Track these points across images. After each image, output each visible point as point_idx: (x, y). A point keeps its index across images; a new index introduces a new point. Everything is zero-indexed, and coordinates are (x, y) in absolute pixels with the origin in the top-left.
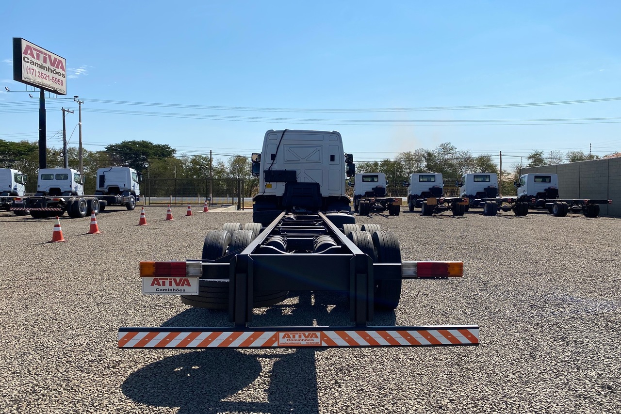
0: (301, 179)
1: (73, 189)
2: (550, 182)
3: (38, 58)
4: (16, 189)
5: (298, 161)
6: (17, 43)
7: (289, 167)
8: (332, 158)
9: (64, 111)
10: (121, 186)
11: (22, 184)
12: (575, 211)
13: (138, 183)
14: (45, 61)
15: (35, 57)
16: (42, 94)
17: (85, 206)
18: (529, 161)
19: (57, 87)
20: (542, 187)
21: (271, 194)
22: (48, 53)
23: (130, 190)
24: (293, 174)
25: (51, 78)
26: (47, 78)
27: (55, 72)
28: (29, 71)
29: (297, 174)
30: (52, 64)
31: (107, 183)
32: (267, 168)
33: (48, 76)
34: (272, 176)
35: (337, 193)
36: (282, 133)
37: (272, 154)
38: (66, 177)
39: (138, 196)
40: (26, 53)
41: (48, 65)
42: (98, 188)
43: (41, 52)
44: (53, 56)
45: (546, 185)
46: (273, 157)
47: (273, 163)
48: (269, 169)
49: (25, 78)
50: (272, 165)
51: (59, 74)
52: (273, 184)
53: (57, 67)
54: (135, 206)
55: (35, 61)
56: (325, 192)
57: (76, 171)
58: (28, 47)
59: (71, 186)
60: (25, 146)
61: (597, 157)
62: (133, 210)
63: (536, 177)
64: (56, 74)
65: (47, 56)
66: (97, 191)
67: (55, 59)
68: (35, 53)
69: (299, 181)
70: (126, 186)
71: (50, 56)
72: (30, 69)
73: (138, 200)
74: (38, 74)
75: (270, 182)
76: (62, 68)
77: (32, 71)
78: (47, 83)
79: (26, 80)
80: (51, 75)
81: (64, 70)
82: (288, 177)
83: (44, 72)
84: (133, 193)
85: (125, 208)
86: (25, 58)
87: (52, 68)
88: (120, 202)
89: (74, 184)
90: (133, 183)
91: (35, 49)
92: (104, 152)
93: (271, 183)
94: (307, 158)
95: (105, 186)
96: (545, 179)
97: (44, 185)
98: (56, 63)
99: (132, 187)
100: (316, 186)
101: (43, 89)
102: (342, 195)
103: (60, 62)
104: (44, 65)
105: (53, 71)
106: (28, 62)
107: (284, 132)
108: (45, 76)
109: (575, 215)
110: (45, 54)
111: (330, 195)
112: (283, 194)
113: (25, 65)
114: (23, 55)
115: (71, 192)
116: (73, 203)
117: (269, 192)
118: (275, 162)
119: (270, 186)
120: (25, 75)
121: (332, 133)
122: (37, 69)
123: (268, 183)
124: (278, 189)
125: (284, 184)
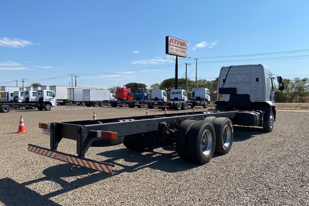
0: (239, 92)
1: (182, 98)
3: (175, 44)
4: (163, 98)
5: (237, 83)
6: (167, 38)
7: (232, 86)
8: (257, 80)
9: (186, 64)
10: (201, 97)
11: (166, 96)
13: (209, 95)
14: (178, 44)
15: (174, 43)
16: (177, 58)
17: (180, 106)
19: (183, 54)
21: (223, 100)
22: (179, 40)
23: (205, 99)
24: (235, 89)
25: (180, 51)
26: (179, 51)
27: (182, 48)
28: (171, 49)
29: (237, 89)
30: (181, 45)
31: (196, 95)
32: (221, 87)
33: (179, 50)
34: (223, 91)
35: (260, 100)
36: (228, 69)
37: (223, 80)
38: (180, 93)
39: (209, 101)
40: (170, 42)
41: (179, 45)
42: (192, 98)
43: (176, 40)
44: (181, 41)
46: (224, 81)
47: (224, 84)
48: (222, 87)
49: (169, 52)
50: (223, 85)
51: (184, 48)
52: (224, 95)
53: (183, 46)
54: (208, 106)
55: (174, 44)
57: (184, 90)
58: (171, 39)
59: (182, 97)
60: (182, 80)
62: (206, 108)
64: (182, 49)
65: (179, 42)
66: (192, 99)
67: (182, 42)
68: (174, 41)
69: (238, 93)
70: (203, 97)
71: (180, 42)
72: (172, 48)
73: (209, 103)
74: (175, 50)
76: (185, 46)
77: (172, 49)
78: (179, 53)
79: (170, 53)
80: (180, 49)
81: (186, 47)
82: (232, 91)
83: (178, 48)
84: (207, 100)
85: (203, 107)
86: (170, 44)
87: (181, 46)
88: (199, 104)
89: (183, 96)
90: (206, 95)
91: (174, 40)
92: (215, 81)
93: (223, 95)
94: (242, 80)
95: (195, 97)
97: (172, 97)
98: (183, 44)
99: (206, 97)
100: (248, 96)
101: (177, 56)
103: (185, 43)
104: (178, 46)
105: (181, 48)
106: (171, 46)
107: (230, 67)
108: (178, 50)
110: (178, 41)
111: (256, 101)
112: (229, 101)
113: (170, 47)
114: (169, 43)
115: (181, 99)
116: (175, 104)
117: (221, 99)
118: (225, 83)
119: (222, 96)
120: (170, 51)
121: (257, 65)
122: (175, 48)
123: (221, 95)
124: (226, 98)
125: (229, 95)
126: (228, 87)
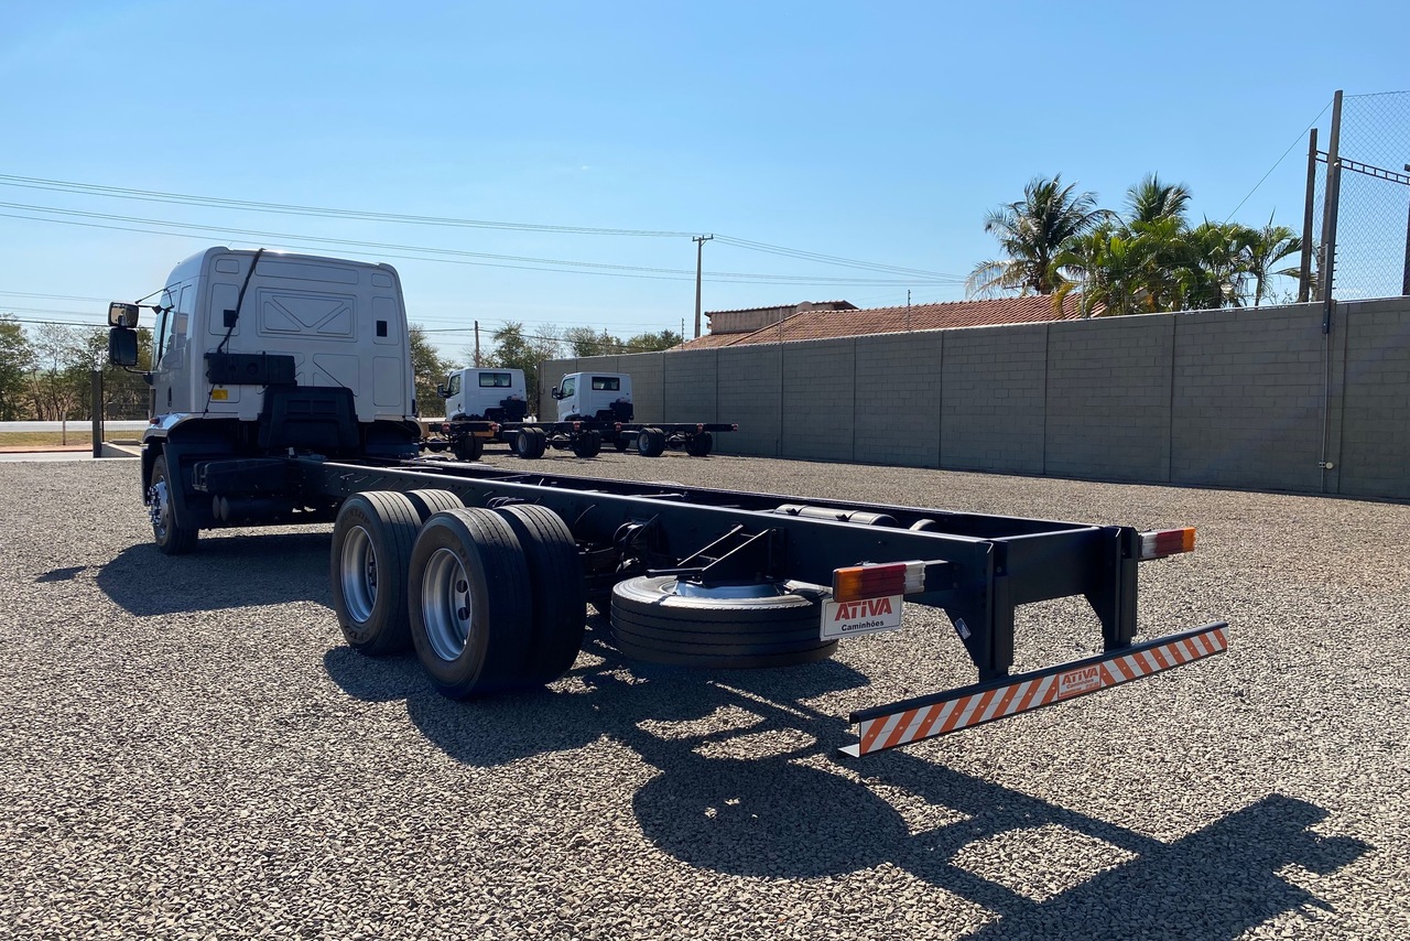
0: (305, 377)
2: (618, 389)
5: (296, 333)
7: (274, 348)
8: (382, 329)
12: (675, 446)
18: (497, 344)
20: (604, 400)
21: (224, 416)
24: (287, 363)
29: (297, 362)
32: (212, 349)
34: (226, 369)
35: (395, 415)
36: (251, 259)
37: (225, 311)
45: (612, 396)
46: (231, 318)
47: (227, 337)
48: (219, 350)
50: (226, 339)
52: (232, 391)
56: (366, 412)
61: (618, 340)
63: (595, 380)
69: (301, 381)
75: (221, 383)
82: (272, 372)
93: (226, 387)
94: (319, 325)
96: (611, 383)
100: (346, 395)
102: (407, 418)
107: (258, 256)
109: (676, 453)
111: (377, 418)
112: (260, 416)
117: (219, 411)
118: (235, 331)
119: (223, 396)
123: (217, 387)
124: (244, 403)
125: (260, 389)
126: (253, 353)
